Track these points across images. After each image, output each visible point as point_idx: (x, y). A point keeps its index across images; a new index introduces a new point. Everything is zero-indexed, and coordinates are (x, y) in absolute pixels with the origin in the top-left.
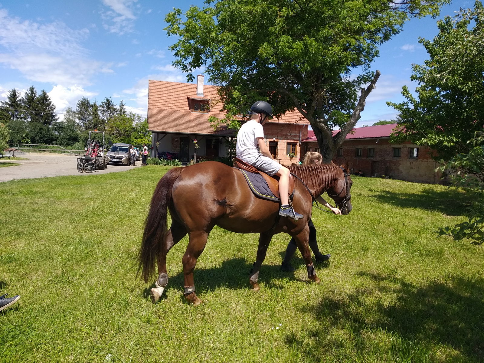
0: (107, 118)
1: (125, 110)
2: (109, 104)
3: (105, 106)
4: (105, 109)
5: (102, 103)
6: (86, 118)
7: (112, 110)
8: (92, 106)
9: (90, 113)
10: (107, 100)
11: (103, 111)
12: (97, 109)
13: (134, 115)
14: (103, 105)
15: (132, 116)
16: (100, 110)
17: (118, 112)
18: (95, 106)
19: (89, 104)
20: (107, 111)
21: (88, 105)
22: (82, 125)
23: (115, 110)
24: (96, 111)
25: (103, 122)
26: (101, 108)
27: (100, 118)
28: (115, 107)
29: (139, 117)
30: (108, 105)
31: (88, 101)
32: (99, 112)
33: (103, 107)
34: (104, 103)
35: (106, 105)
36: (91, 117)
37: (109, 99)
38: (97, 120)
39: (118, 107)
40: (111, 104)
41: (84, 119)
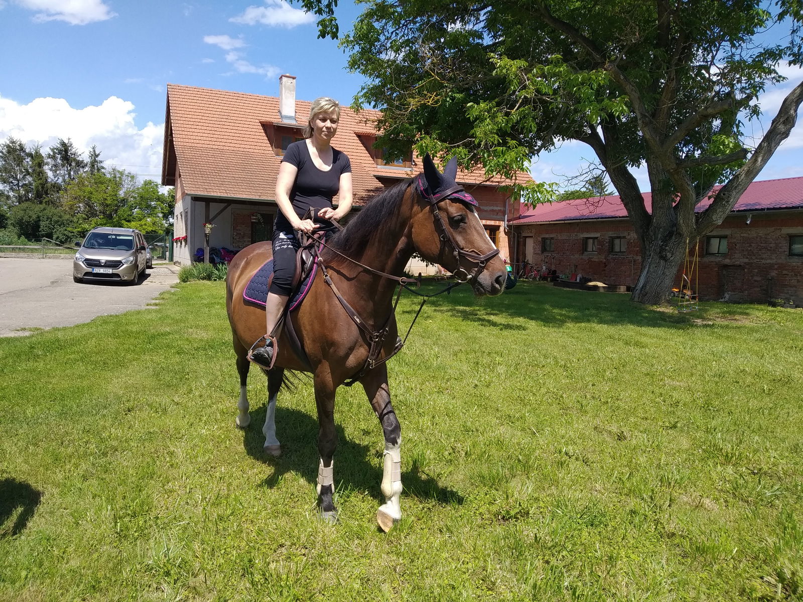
0: (64, 181)
1: (102, 165)
2: (66, 151)
3: (59, 156)
4: (59, 161)
5: (52, 150)
6: (18, 181)
7: (73, 164)
8: (30, 155)
9: (27, 171)
10: (63, 144)
11: (55, 166)
12: (43, 161)
13: (122, 173)
14: (54, 153)
15: (118, 175)
16: (47, 164)
17: (87, 169)
18: (36, 157)
19: (24, 151)
20: (63, 166)
21: (22, 154)
22: (11, 194)
23: (80, 164)
24: (40, 165)
25: (57, 188)
26: (49, 160)
27: (49, 180)
28: (80, 159)
29: (133, 177)
30: (64, 153)
31: (20, 145)
32: (46, 168)
33: (53, 157)
34: (57, 149)
35: (59, 153)
36: (30, 179)
37: (66, 141)
38: (43, 185)
39: (85, 157)
40: (72, 152)
41: (16, 182)
